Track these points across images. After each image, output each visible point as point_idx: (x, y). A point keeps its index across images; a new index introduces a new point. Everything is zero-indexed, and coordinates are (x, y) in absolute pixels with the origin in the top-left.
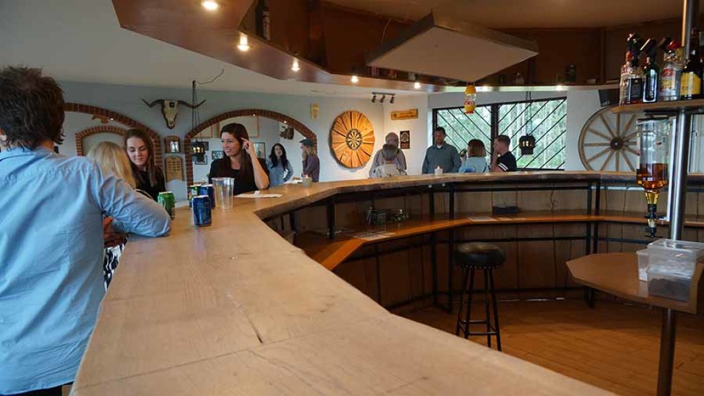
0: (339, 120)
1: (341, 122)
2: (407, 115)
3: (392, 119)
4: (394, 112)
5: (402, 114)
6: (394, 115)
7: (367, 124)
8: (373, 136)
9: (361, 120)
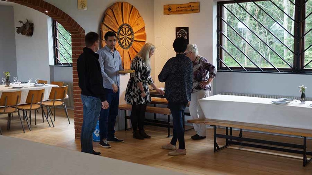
2: (185, 9)
3: (165, 13)
4: (168, 5)
5: (179, 7)
6: (168, 9)
7: (139, 18)
8: (145, 33)
9: (133, 13)
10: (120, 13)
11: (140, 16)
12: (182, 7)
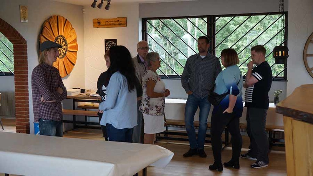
0: (47, 25)
1: (48, 26)
2: (113, 23)
3: (94, 26)
4: (98, 19)
5: (107, 22)
6: (98, 23)
7: (71, 30)
8: (77, 44)
9: (67, 26)
10: (56, 25)
11: (73, 29)
12: (110, 22)
